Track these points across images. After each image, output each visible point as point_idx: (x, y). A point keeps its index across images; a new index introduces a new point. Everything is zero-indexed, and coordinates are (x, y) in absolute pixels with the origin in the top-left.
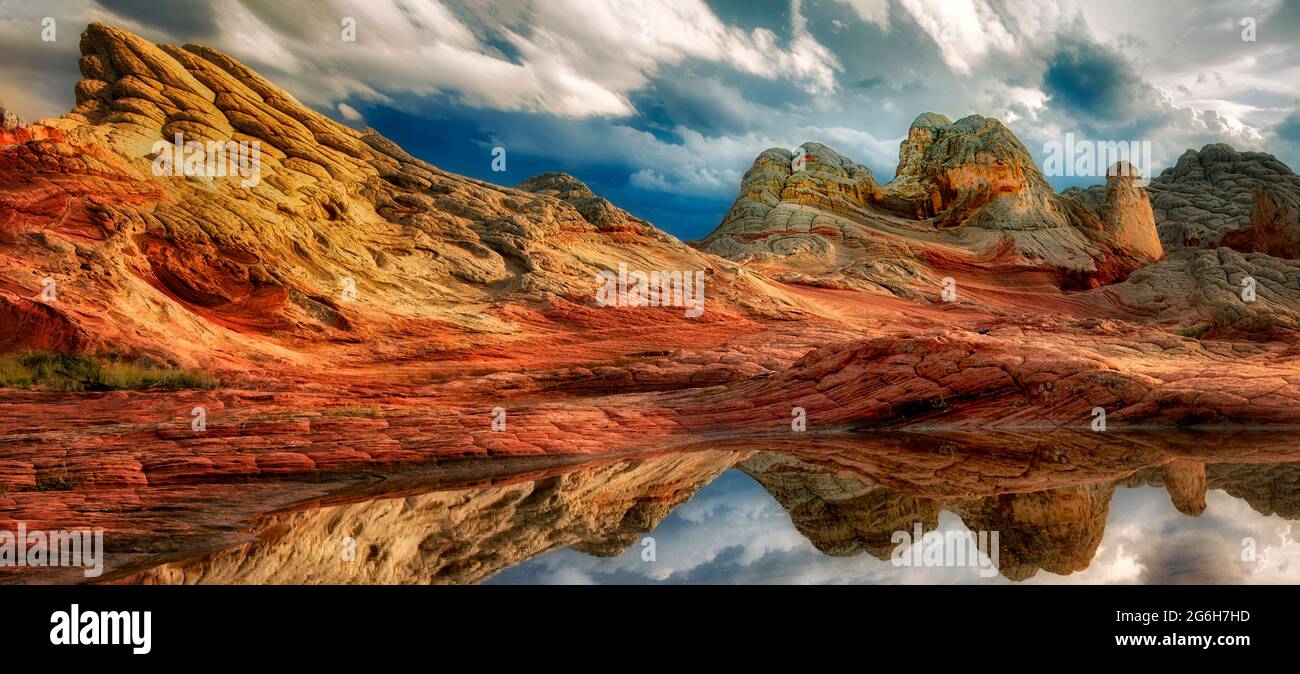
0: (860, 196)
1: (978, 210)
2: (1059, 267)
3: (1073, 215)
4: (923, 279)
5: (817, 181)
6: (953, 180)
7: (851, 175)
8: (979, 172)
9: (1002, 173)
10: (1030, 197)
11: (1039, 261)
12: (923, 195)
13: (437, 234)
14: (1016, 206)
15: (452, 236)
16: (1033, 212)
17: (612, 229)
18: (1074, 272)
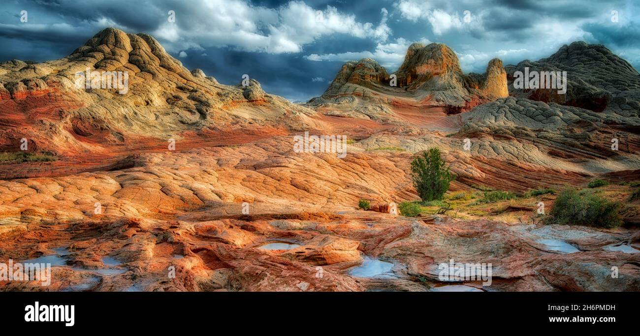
0: (378, 79)
1: (424, 83)
2: (449, 106)
3: (466, 83)
4: (386, 112)
5: (361, 74)
6: (418, 70)
7: (377, 71)
8: (428, 67)
9: (436, 67)
10: (447, 77)
11: (441, 103)
12: (404, 77)
13: (182, 107)
14: (439, 80)
15: (187, 108)
16: (447, 82)
17: (253, 101)
18: (455, 107)
